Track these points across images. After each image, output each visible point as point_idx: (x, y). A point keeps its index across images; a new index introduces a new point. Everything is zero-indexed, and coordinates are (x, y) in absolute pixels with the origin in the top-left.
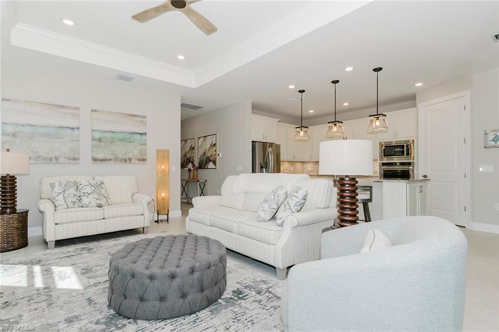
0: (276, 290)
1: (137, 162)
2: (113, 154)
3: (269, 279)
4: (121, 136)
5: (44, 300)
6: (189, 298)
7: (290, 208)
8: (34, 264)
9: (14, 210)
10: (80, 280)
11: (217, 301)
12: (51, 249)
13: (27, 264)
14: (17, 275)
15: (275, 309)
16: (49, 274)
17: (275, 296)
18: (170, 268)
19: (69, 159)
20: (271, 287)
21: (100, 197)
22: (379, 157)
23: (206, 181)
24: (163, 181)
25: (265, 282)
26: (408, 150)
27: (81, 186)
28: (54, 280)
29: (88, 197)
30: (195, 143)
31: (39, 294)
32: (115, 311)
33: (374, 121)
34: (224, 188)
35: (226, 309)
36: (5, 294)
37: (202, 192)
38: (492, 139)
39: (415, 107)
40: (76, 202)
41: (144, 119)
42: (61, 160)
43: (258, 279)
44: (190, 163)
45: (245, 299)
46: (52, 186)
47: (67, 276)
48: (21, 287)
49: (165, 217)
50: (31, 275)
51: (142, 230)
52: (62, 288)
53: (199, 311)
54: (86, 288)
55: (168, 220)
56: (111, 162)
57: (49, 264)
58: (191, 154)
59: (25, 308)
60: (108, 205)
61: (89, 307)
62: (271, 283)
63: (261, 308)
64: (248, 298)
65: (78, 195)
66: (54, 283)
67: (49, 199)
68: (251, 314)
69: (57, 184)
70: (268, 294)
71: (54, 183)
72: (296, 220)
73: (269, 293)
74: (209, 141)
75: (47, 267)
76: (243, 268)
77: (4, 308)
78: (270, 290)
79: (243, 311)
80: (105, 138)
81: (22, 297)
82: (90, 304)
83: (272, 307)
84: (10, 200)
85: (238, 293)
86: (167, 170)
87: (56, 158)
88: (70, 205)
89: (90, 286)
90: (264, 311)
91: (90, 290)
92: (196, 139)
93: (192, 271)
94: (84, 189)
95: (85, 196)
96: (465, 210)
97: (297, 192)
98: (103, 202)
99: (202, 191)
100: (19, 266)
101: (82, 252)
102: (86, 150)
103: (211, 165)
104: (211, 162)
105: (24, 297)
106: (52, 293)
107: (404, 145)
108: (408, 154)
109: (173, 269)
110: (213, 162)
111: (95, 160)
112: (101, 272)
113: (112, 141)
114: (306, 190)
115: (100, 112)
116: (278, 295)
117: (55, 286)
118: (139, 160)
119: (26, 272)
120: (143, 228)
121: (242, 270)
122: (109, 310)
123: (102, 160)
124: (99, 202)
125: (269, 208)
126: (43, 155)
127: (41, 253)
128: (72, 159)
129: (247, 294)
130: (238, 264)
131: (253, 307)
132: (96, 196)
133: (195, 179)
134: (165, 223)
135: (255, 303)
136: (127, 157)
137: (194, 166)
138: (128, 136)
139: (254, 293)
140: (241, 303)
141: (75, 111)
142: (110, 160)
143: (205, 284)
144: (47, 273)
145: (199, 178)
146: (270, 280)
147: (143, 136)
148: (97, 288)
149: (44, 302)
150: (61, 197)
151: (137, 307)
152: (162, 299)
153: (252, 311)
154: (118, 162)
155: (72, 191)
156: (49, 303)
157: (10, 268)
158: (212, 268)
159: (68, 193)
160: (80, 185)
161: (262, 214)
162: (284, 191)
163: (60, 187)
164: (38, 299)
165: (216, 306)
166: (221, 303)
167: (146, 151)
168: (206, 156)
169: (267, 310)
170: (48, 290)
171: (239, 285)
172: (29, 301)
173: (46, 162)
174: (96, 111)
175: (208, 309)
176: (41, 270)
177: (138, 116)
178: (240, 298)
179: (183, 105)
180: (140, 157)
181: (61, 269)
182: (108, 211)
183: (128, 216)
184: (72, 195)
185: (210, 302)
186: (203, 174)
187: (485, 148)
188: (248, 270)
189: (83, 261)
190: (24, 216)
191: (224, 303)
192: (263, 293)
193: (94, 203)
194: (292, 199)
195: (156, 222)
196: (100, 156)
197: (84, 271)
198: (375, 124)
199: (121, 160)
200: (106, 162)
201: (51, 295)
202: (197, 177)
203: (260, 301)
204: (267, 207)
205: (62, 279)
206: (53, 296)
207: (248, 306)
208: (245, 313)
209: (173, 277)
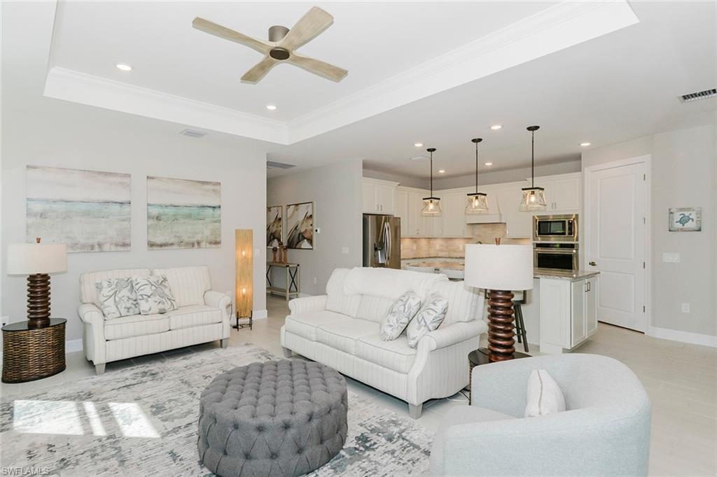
0: (410, 435)
1: (208, 245)
2: (175, 236)
3: (400, 418)
4: (186, 211)
5: (113, 456)
6: (306, 453)
7: (426, 325)
8: (84, 400)
9: (46, 323)
10: (153, 424)
11: (338, 453)
12: (100, 374)
13: (74, 400)
14: (64, 417)
15: (414, 463)
16: (109, 415)
17: (411, 444)
18: (283, 417)
19: (117, 245)
20: (403, 431)
21: (164, 300)
22: (532, 236)
23: (298, 265)
24: (243, 272)
25: (395, 423)
26: (570, 229)
27: (138, 286)
28: (117, 424)
29: (147, 301)
30: (282, 213)
31: (103, 446)
32: (210, 469)
33: (528, 197)
34: (331, 286)
35: (351, 464)
36: (56, 446)
37: (293, 281)
38: (679, 220)
39: (580, 171)
40: (131, 307)
41: (217, 187)
42: (106, 247)
43: (386, 419)
44: (276, 240)
45: (373, 449)
46: (99, 287)
47: (133, 417)
48: (76, 436)
49: (247, 321)
50: (84, 417)
51: (219, 342)
52: (131, 436)
53: (318, 468)
54: (164, 436)
55: (250, 325)
56: (174, 247)
57: (104, 399)
58: (277, 227)
59: (90, 469)
60: (174, 310)
61: (175, 465)
62: (404, 424)
63: (394, 462)
64: (377, 448)
65: (134, 298)
66: (119, 429)
67: (93, 304)
68: (385, 471)
69: (105, 284)
70: (401, 441)
71: (101, 283)
72: (434, 342)
73: (403, 439)
74: (302, 212)
75: (102, 404)
76: (364, 401)
77: (62, 468)
78: (404, 434)
79: (373, 467)
80: (165, 214)
81: (82, 451)
82: (175, 460)
83: (409, 461)
84: (42, 308)
85: (363, 439)
86: (250, 257)
87: (100, 245)
88: (124, 312)
89: (168, 433)
90: (401, 467)
91: (171, 438)
92: (284, 208)
93: (310, 418)
94: (142, 290)
95: (143, 299)
96: (644, 311)
97: (434, 304)
98: (167, 306)
99: (293, 279)
100: (63, 402)
101: (144, 379)
102: (140, 232)
103: (305, 244)
104: (305, 240)
105: (85, 452)
106: (120, 445)
107: (565, 221)
108: (570, 233)
109: (287, 417)
110: (308, 240)
111: (151, 245)
112: (178, 410)
113: (175, 218)
114: (446, 302)
115: (160, 179)
116: (415, 443)
117: (122, 434)
118: (210, 243)
119: (75, 411)
120: (221, 340)
121: (364, 404)
122: (202, 468)
123: (161, 246)
124: (161, 306)
125: (397, 323)
126: (82, 241)
127: (87, 381)
128: (120, 246)
129: (376, 441)
130: (357, 395)
131: (384, 461)
132: (157, 298)
133: (283, 263)
134: (247, 330)
135: (386, 455)
136: (195, 240)
137: (281, 244)
138: (195, 211)
139: (384, 440)
140: (369, 455)
141: (125, 180)
142: (172, 244)
143: (325, 434)
144: (105, 412)
145: (289, 261)
146: (402, 420)
147: (216, 210)
148: (179, 436)
149: (114, 459)
150: (110, 302)
151: (242, 468)
152: (274, 456)
153: (385, 466)
154: (183, 247)
155: (125, 292)
156: (120, 459)
157: (52, 406)
158: (334, 412)
159: (120, 295)
160: (137, 284)
161: (388, 331)
162: (418, 300)
163: (110, 289)
164: (105, 455)
165: (338, 461)
166: (343, 456)
167: (220, 231)
168: (299, 232)
169: (403, 464)
170: (113, 440)
171: (362, 428)
172: (93, 457)
173: (86, 251)
174: (153, 178)
175: (329, 465)
176: (96, 408)
177: (210, 183)
178: (367, 448)
179: (269, 164)
180: (213, 239)
181: (122, 406)
182: (176, 319)
183: (202, 325)
184: (125, 299)
185: (331, 455)
186: (293, 256)
187: (670, 231)
188: (371, 405)
189: (149, 393)
190: (60, 329)
191: (347, 456)
192: (394, 440)
193: (156, 308)
194: (428, 313)
195: (234, 327)
196: (159, 240)
197: (154, 410)
198: (529, 200)
199: (187, 244)
200: (166, 248)
201: (120, 447)
202: (285, 259)
203: (393, 452)
204: (395, 322)
205: (129, 422)
206: (123, 450)
207: (378, 459)
208: (376, 469)
209: (287, 426)
